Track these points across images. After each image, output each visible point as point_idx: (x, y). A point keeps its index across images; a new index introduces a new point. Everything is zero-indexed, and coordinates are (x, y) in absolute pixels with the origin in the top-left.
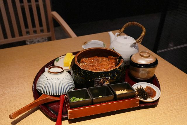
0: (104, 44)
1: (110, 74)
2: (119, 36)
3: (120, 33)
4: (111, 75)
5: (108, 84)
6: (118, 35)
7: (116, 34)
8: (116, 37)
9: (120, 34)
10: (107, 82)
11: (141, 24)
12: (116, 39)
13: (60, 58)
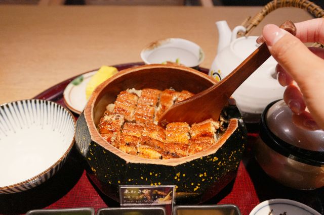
0: (201, 53)
1: (178, 174)
2: (244, 36)
3: (247, 27)
4: (181, 177)
5: (168, 202)
6: (239, 34)
7: (237, 29)
8: (235, 40)
9: (247, 32)
10: (167, 197)
11: (317, 4)
12: (233, 43)
13: (85, 76)
